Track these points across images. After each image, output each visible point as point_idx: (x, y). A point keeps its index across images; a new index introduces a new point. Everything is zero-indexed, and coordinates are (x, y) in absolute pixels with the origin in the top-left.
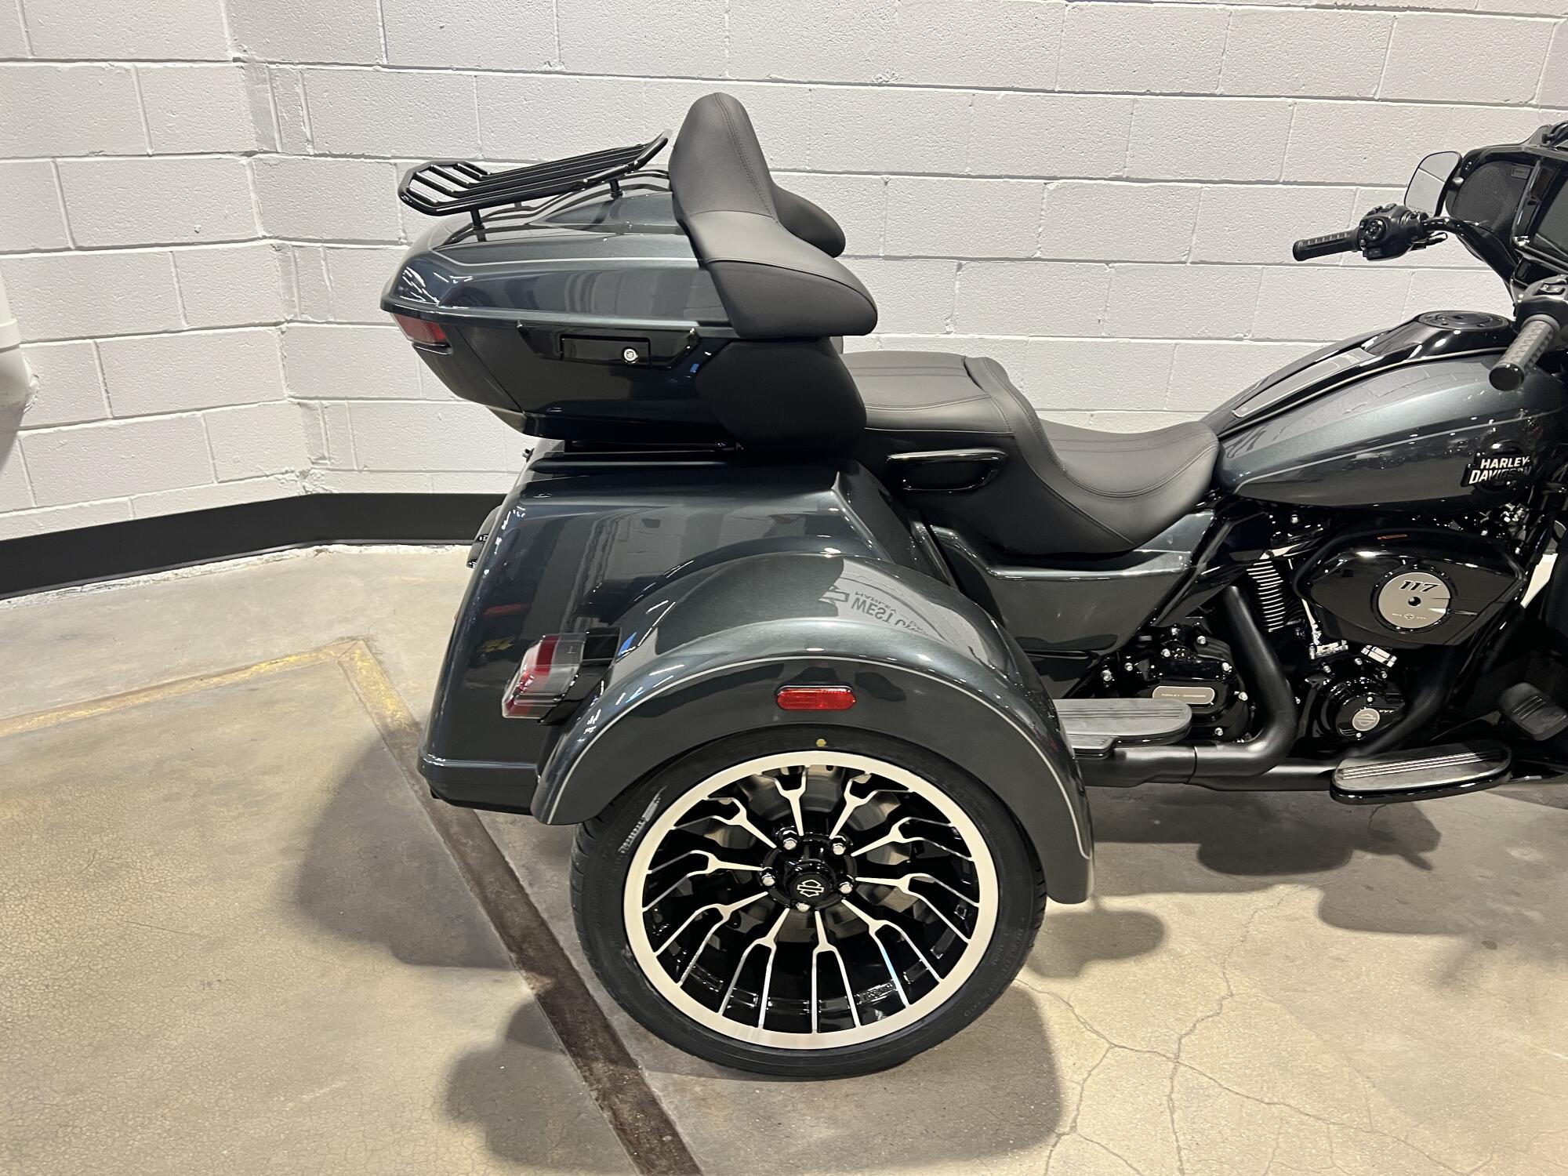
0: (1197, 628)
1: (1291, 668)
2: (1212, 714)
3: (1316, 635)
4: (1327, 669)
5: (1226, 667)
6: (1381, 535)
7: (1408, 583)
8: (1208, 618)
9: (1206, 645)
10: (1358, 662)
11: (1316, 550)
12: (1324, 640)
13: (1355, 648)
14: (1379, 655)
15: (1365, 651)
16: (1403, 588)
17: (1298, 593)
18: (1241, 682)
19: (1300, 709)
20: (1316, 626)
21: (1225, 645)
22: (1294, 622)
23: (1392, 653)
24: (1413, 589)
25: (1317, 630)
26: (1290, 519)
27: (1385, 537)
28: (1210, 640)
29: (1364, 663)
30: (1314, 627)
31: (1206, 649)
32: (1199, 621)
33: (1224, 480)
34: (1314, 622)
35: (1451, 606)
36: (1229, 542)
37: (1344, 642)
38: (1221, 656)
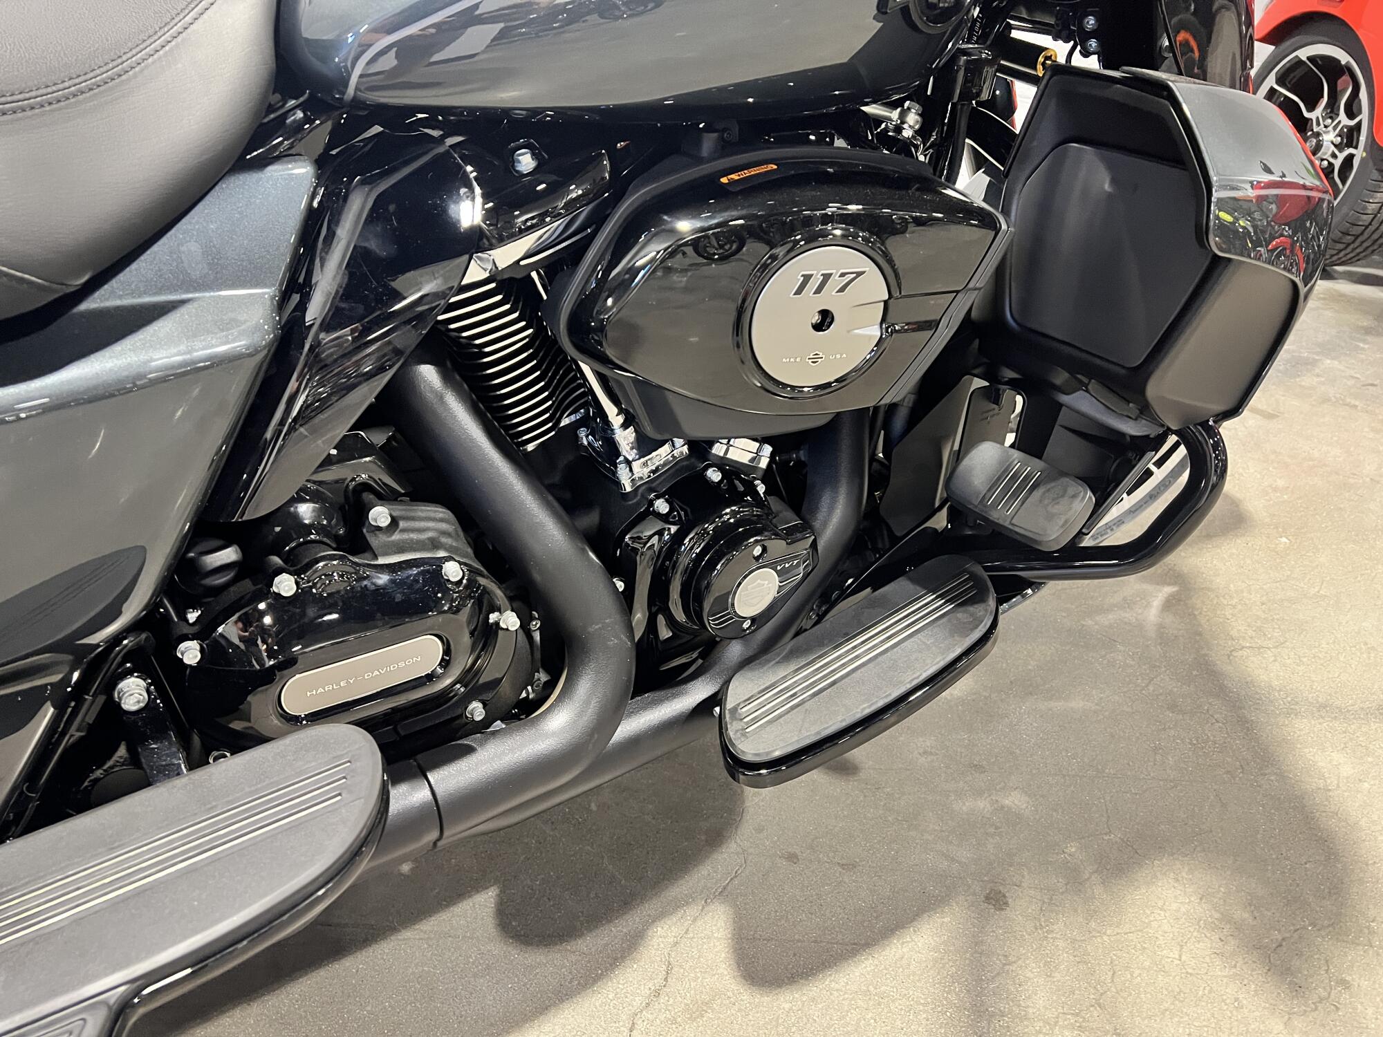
0: (365, 487)
1: (591, 519)
2: (454, 684)
3: (625, 438)
4: (662, 506)
5: (453, 571)
6: (726, 173)
7: (807, 278)
8: (387, 455)
9: (394, 522)
10: (714, 475)
11: (589, 240)
12: (645, 445)
13: (700, 448)
14: (742, 451)
15: (718, 450)
16: (799, 292)
17: (571, 351)
18: (498, 593)
19: (627, 598)
20: (621, 419)
21: (440, 512)
22: (573, 418)
23: (763, 440)
24: (818, 291)
25: (625, 426)
26: (511, 162)
27: (735, 177)
28: (399, 510)
29: (725, 474)
30: (616, 420)
31: (396, 537)
32: (366, 469)
33: (316, 64)
34: (616, 410)
35: (890, 319)
36: (373, 245)
37: (679, 442)
38: (434, 545)
